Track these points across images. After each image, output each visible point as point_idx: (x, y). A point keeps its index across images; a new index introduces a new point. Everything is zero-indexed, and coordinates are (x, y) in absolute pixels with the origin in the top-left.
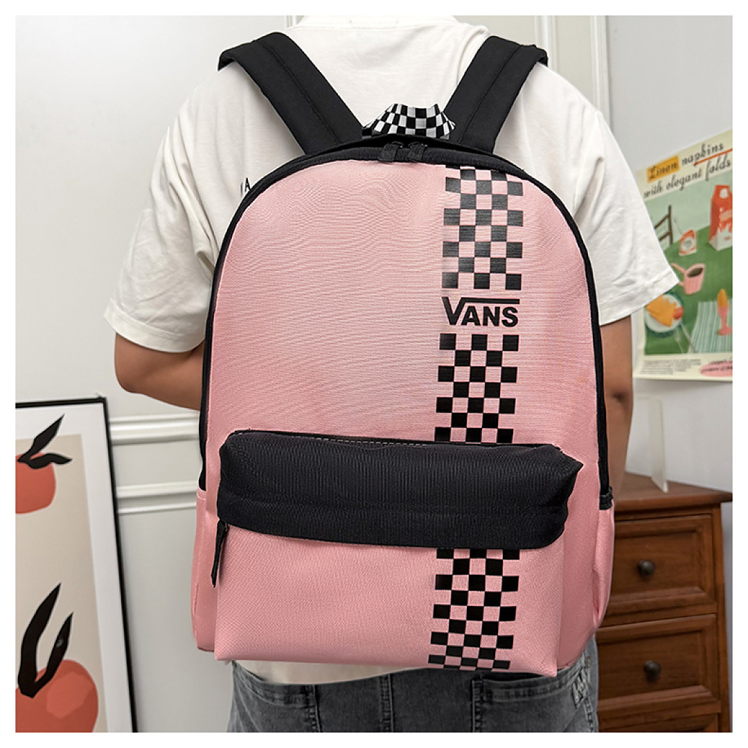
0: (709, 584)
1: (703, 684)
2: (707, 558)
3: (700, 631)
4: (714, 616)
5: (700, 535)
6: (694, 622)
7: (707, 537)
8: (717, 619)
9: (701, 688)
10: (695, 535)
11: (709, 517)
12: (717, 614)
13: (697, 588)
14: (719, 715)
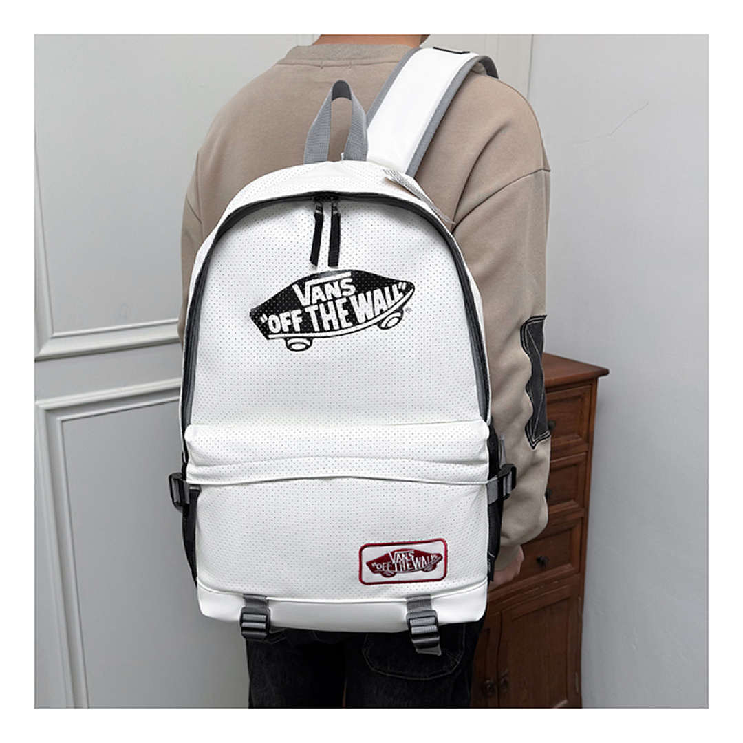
0: (585, 432)
1: (574, 499)
2: (586, 415)
3: (575, 465)
4: (585, 454)
5: (583, 398)
6: (573, 459)
7: (587, 400)
8: (587, 455)
9: (572, 501)
10: (579, 400)
11: (589, 386)
12: (587, 452)
13: (576, 435)
14: (582, 518)
